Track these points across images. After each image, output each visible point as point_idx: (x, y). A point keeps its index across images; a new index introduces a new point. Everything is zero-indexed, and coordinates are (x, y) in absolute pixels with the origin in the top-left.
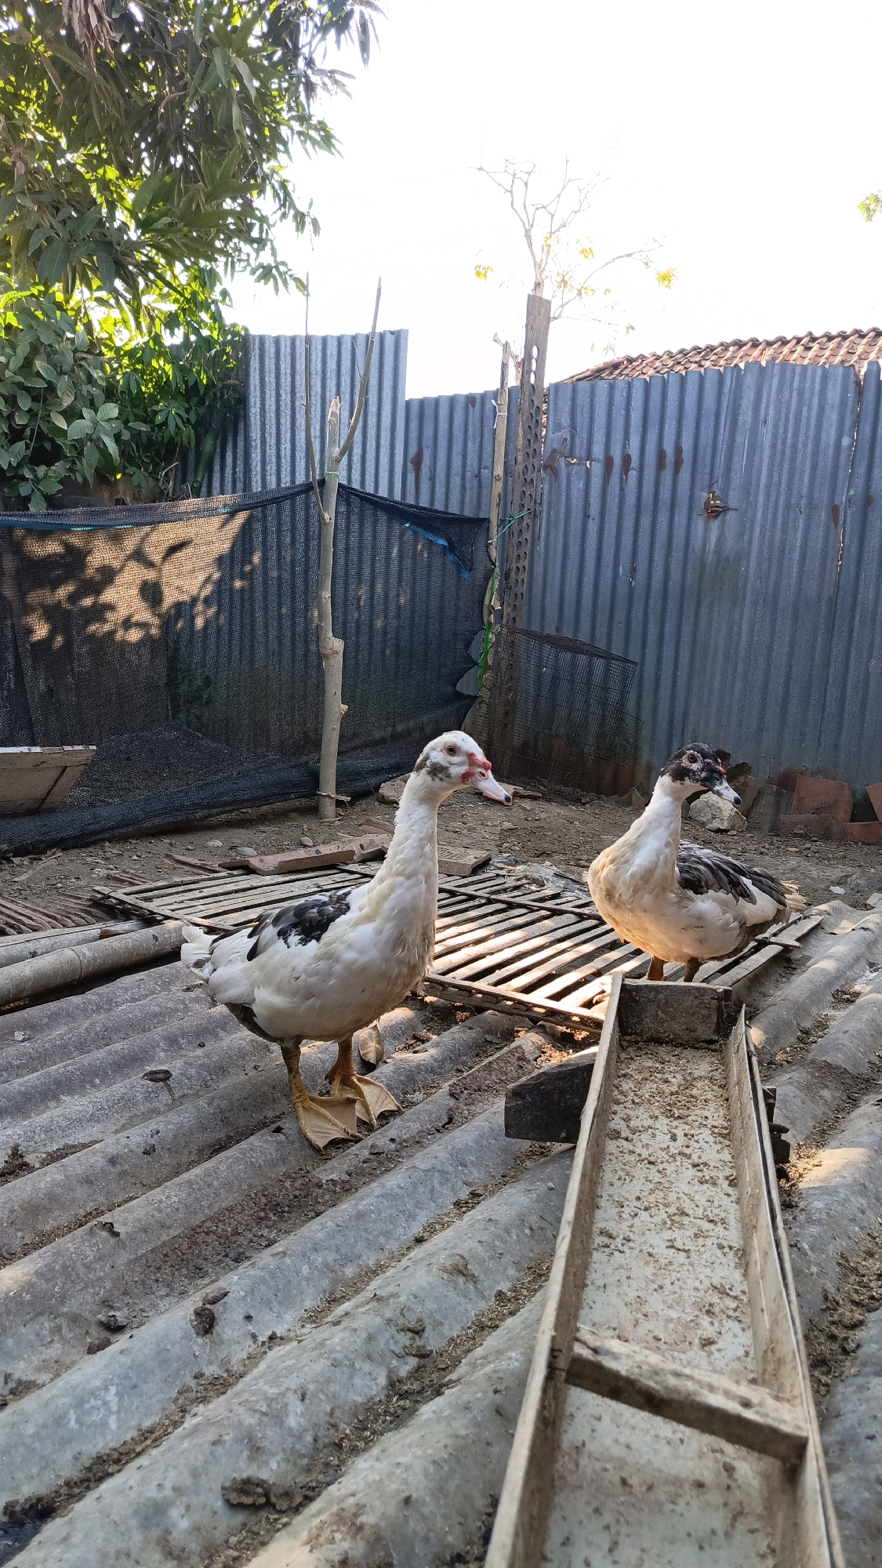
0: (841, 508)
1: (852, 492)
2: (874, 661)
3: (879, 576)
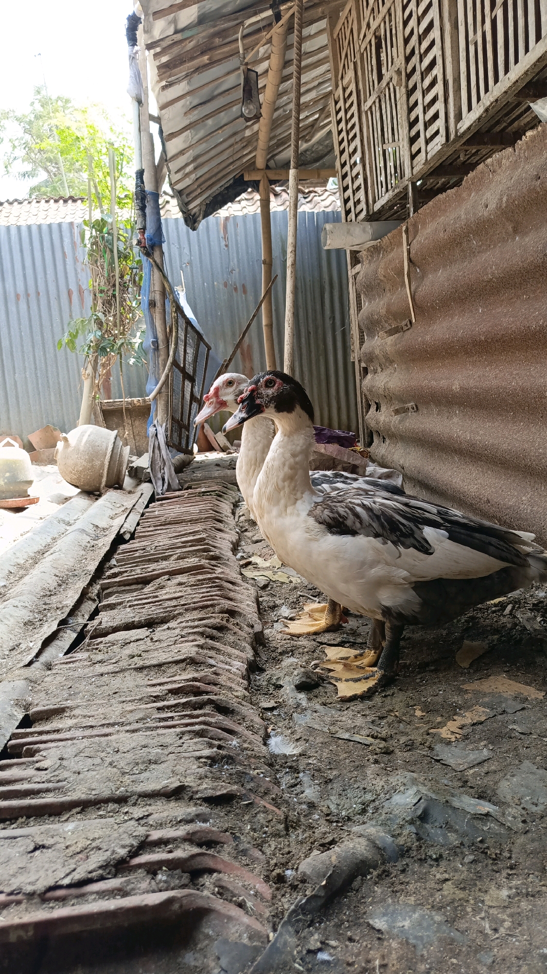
2: (17, 375)
3: (9, 333)
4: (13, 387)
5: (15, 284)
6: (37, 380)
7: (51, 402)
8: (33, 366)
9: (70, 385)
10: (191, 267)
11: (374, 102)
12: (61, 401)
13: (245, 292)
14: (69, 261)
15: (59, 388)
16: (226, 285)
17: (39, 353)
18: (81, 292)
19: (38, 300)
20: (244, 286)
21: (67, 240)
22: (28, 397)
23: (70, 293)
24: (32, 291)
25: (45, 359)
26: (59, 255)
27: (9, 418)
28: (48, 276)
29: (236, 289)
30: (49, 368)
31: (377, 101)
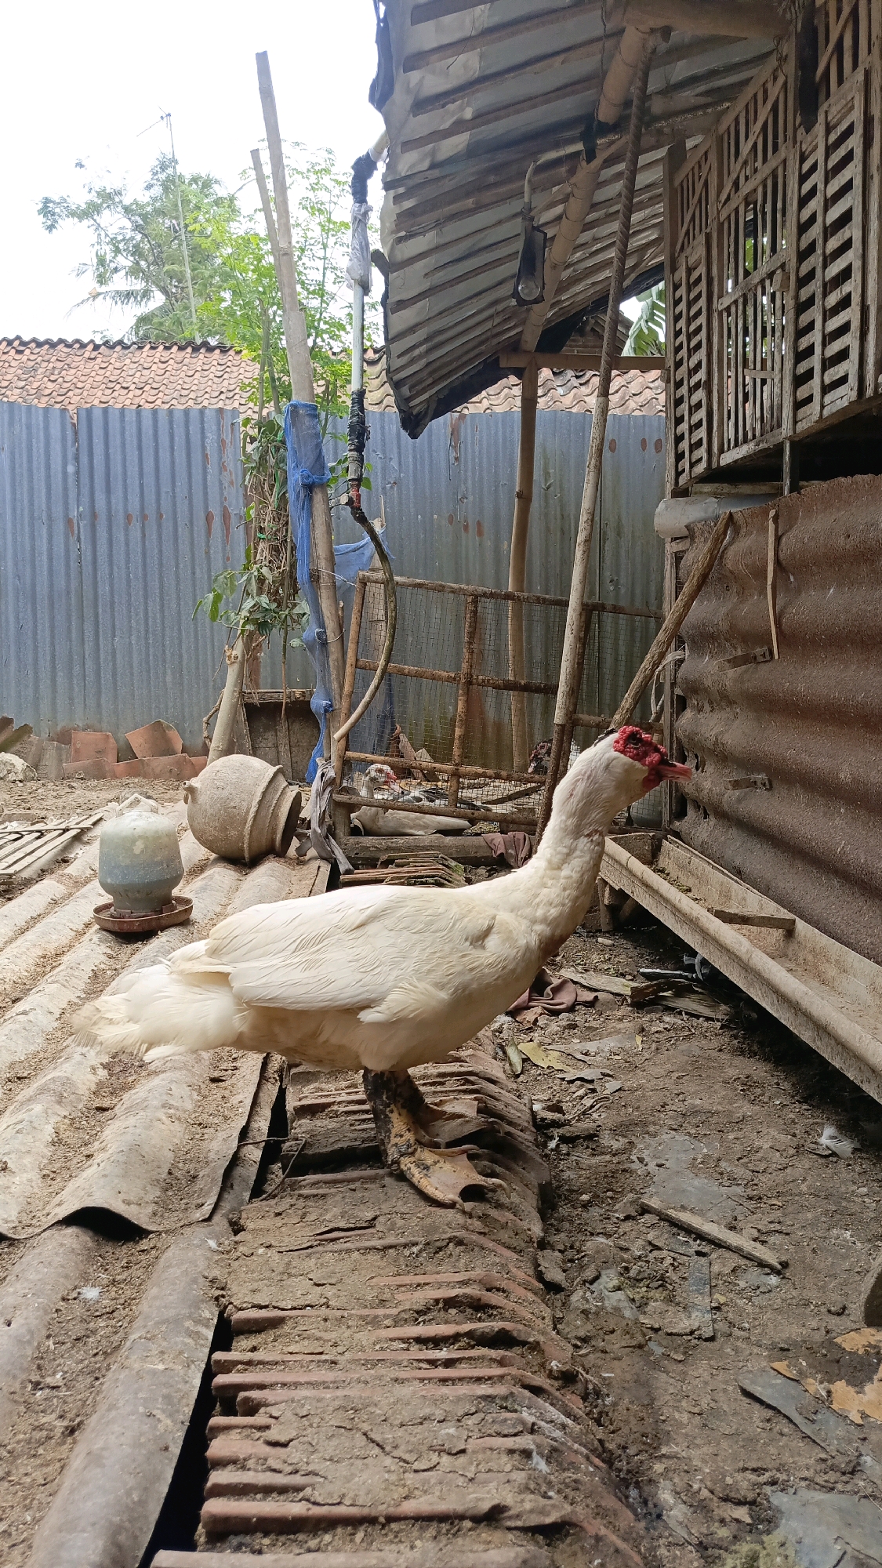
0: (75, 521)
1: (81, 509)
2: (117, 639)
3: (111, 574)
4: (110, 658)
5: (126, 499)
6: (147, 648)
7: (165, 685)
8: (142, 628)
9: (197, 660)
10: (400, 489)
11: (736, 302)
12: (181, 684)
13: (480, 533)
14: (212, 469)
15: (180, 662)
16: (451, 520)
17: (154, 607)
18: (226, 516)
19: (159, 526)
20: (479, 524)
21: (211, 437)
22: (132, 674)
23: (209, 518)
24: (151, 511)
25: (163, 617)
26: (197, 457)
27: (99, 705)
28: (178, 490)
29: (466, 528)
30: (168, 632)
31: (741, 301)
